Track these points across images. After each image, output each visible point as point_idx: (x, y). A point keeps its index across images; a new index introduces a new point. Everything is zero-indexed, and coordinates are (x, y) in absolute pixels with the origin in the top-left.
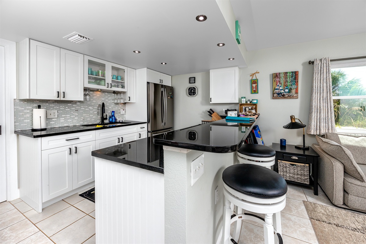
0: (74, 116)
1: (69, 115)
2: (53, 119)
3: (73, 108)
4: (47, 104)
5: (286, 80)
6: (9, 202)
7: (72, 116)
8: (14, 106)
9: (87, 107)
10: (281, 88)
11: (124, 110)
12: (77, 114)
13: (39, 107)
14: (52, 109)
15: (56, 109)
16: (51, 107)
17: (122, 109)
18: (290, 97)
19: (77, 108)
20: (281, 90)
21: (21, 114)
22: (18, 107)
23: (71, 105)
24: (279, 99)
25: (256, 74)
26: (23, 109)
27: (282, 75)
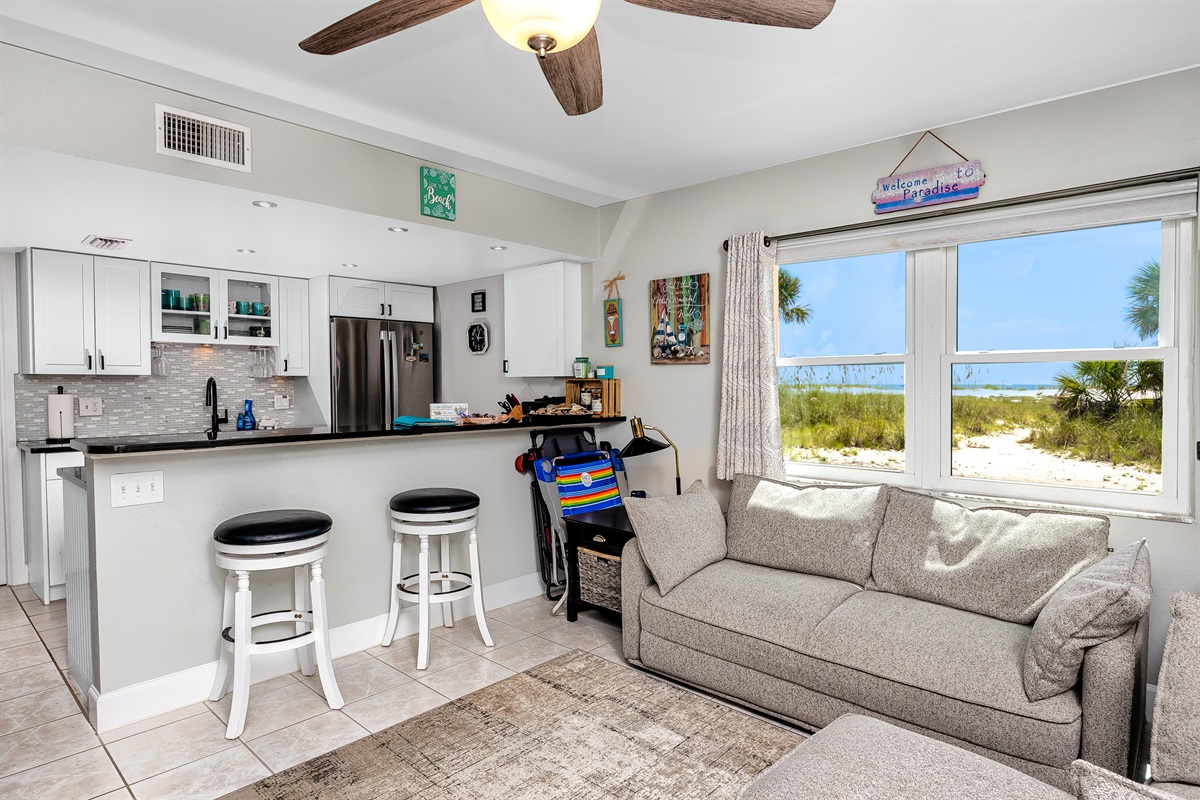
0: (142, 413)
1: (130, 410)
2: (93, 419)
3: (139, 393)
4: (80, 383)
5: (680, 303)
6: (10, 587)
7: (137, 413)
8: (15, 389)
9: (174, 388)
10: (669, 329)
11: (285, 397)
12: (149, 408)
13: (60, 391)
14: (90, 394)
15: (99, 395)
16: (88, 390)
17: (279, 393)
18: (690, 358)
19: (148, 391)
20: (669, 335)
21: (28, 405)
22: (21, 391)
23: (133, 384)
24: (665, 364)
25: (618, 282)
26: (31, 394)
27: (671, 287)
